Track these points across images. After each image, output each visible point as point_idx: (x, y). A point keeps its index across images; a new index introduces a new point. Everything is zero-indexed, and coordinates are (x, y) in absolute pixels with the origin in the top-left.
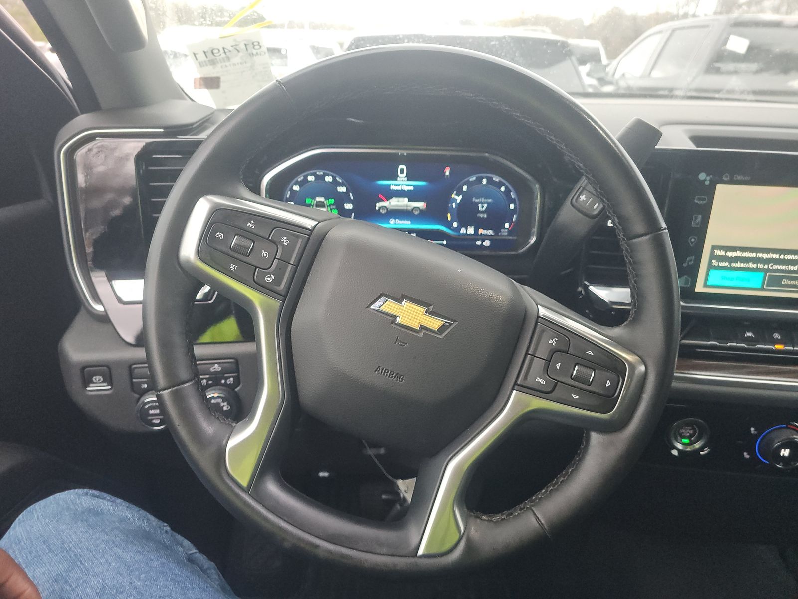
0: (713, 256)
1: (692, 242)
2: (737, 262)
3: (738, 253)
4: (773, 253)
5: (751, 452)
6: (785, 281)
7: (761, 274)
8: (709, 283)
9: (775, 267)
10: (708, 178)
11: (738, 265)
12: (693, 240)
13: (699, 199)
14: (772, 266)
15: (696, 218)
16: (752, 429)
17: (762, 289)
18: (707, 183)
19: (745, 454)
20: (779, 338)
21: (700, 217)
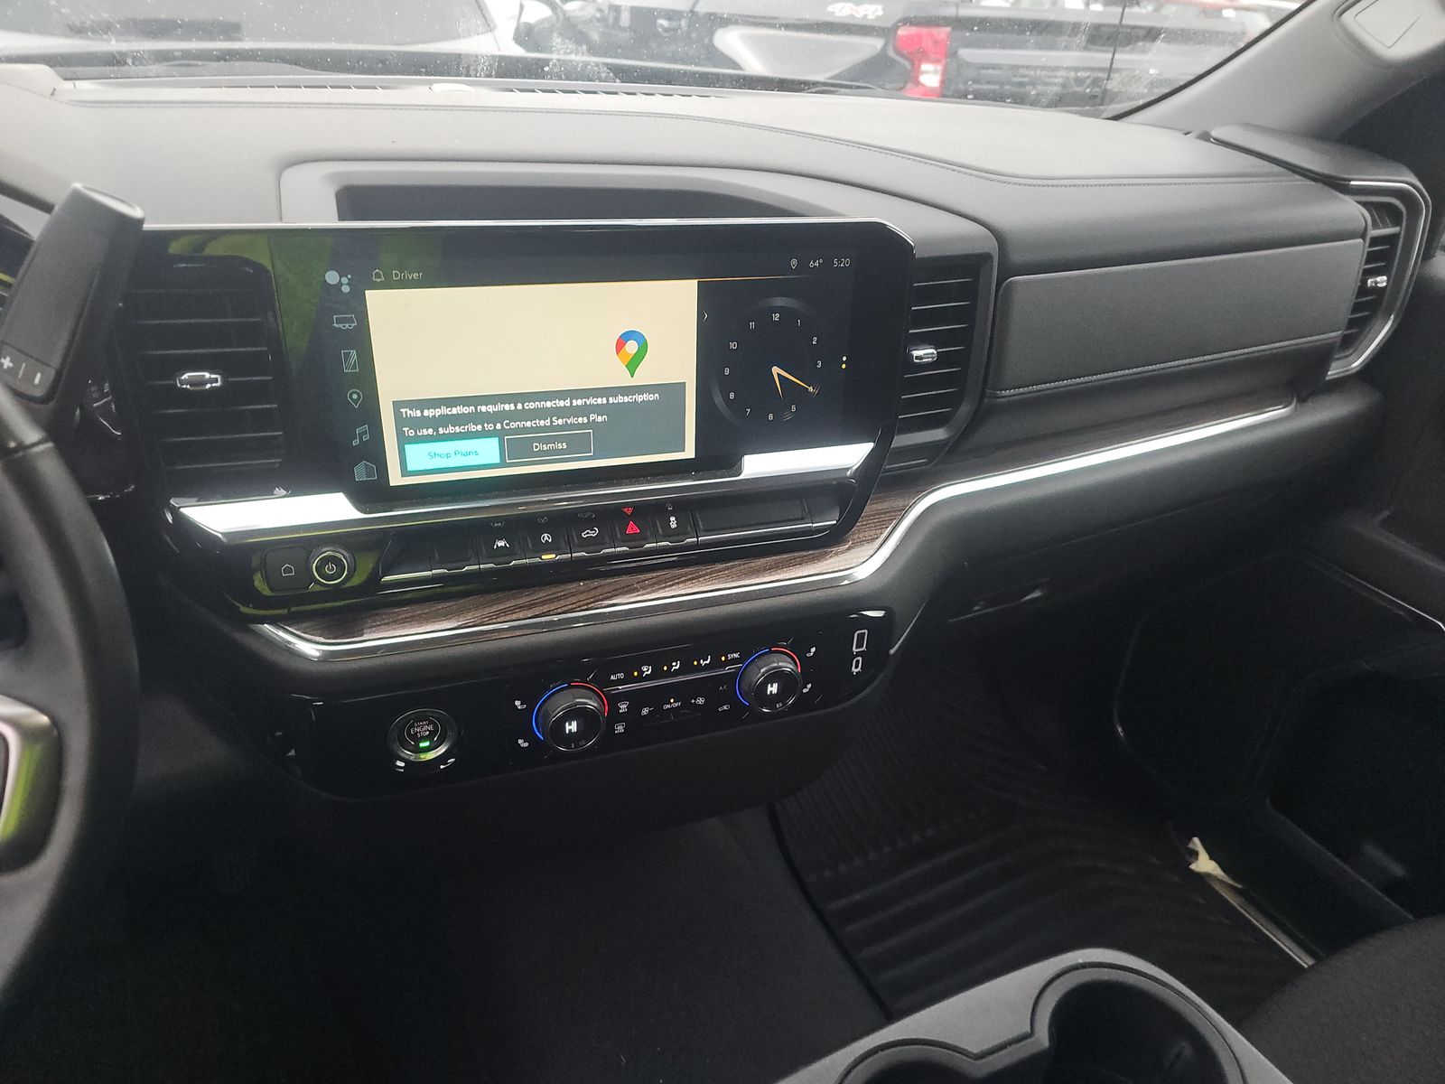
0: (400, 421)
1: (356, 401)
2: (447, 426)
3: (444, 411)
4: (503, 403)
5: (529, 736)
6: (537, 447)
7: (495, 441)
8: (410, 468)
9: (514, 425)
10: (345, 280)
11: (451, 429)
12: (355, 396)
13: (339, 321)
14: (507, 424)
15: (347, 355)
16: (517, 703)
17: (503, 465)
18: (346, 289)
19: (520, 741)
20: (550, 541)
21: (354, 353)
